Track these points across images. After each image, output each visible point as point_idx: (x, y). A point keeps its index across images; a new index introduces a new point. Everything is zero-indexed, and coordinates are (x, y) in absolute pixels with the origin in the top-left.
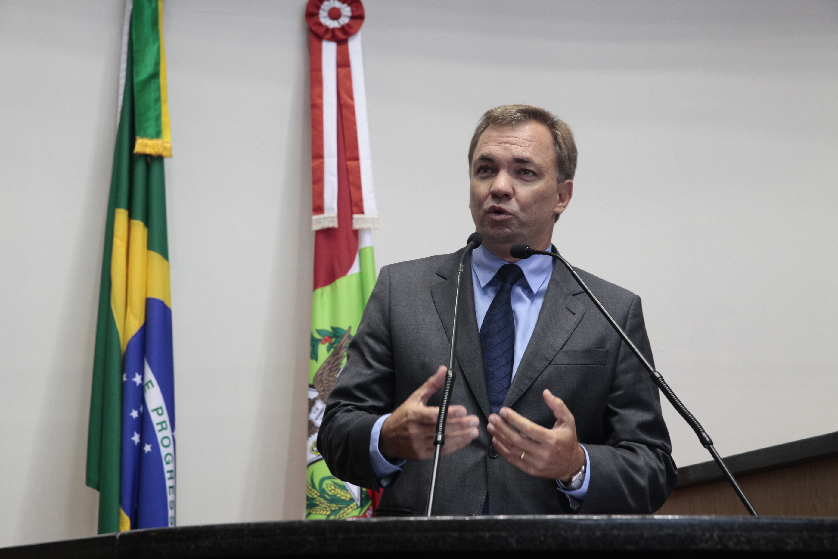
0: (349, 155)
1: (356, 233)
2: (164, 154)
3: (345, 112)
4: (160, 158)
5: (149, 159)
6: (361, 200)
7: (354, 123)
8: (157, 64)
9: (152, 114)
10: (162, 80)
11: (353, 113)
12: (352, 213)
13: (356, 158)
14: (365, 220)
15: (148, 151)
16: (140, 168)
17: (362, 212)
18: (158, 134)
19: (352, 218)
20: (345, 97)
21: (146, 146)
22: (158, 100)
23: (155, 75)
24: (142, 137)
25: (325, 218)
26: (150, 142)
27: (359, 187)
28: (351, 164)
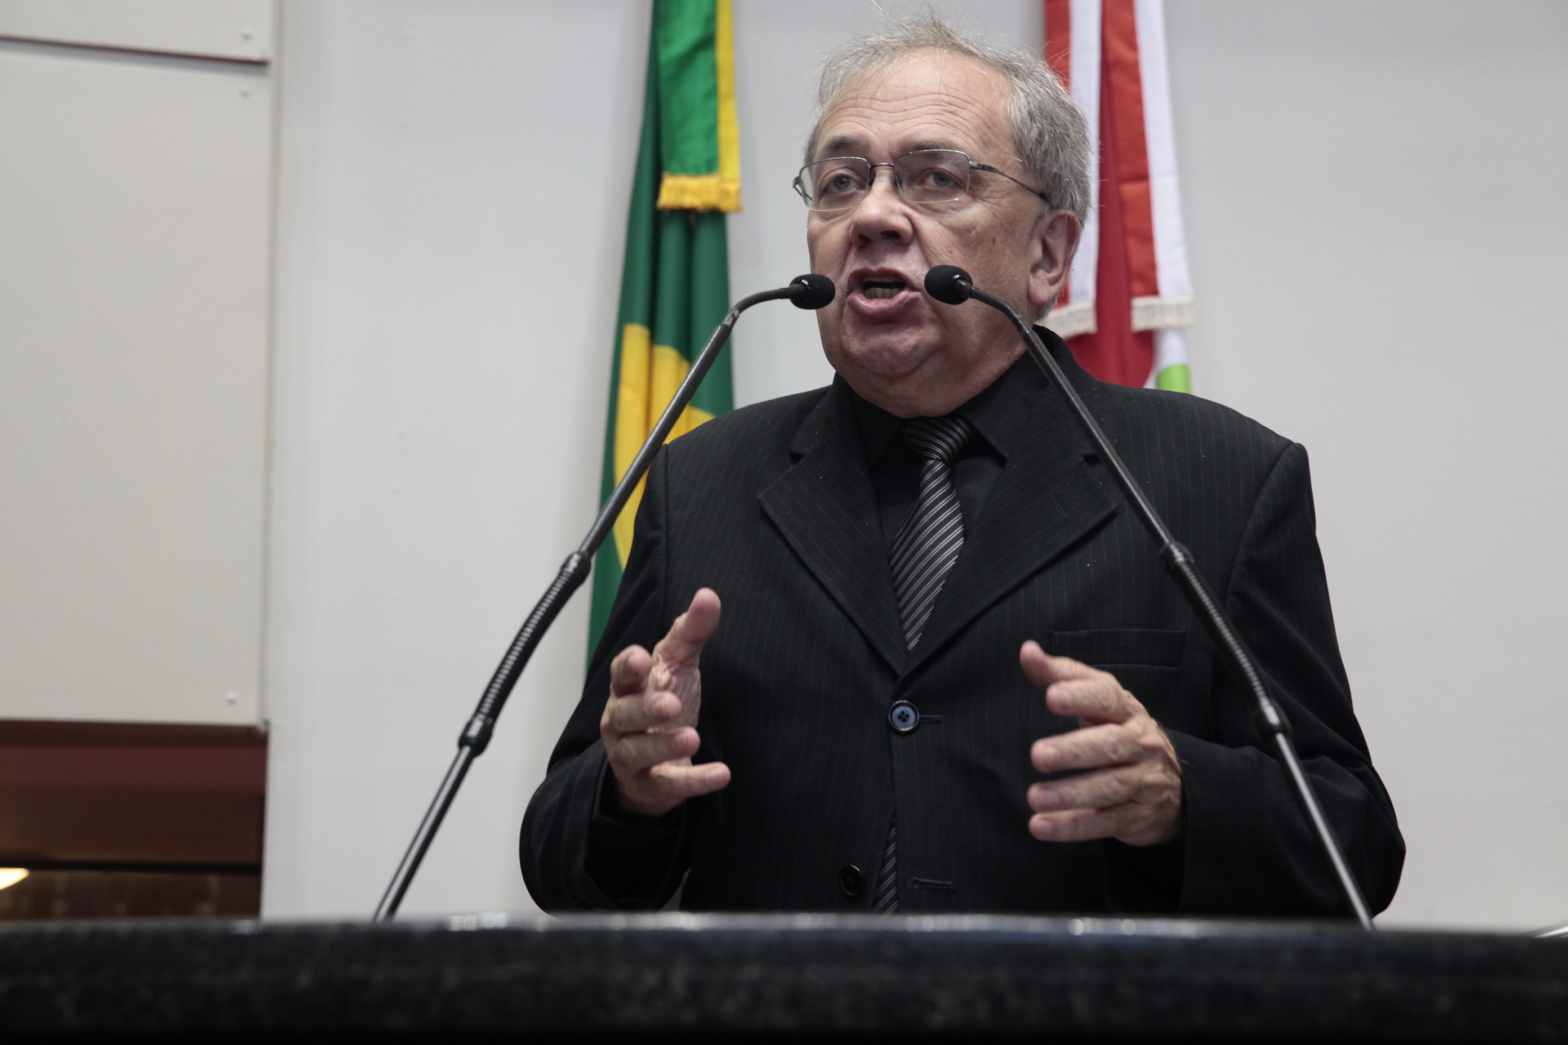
0: (1125, 169)
1: (1148, 339)
2: (725, 205)
3: (1116, 77)
4: (716, 216)
5: (692, 218)
6: (1151, 266)
7: (1138, 100)
8: (711, 19)
9: (698, 124)
10: (723, 51)
11: (1135, 78)
12: (1131, 295)
13: (1142, 176)
14: (1163, 309)
15: (689, 201)
16: (672, 239)
17: (1153, 291)
18: (710, 166)
19: (1129, 308)
20: (1118, 47)
21: (683, 190)
22: (712, 93)
23: (707, 42)
24: (674, 173)
25: (1071, 314)
26: (692, 183)
27: (1147, 238)
28: (1130, 189)
